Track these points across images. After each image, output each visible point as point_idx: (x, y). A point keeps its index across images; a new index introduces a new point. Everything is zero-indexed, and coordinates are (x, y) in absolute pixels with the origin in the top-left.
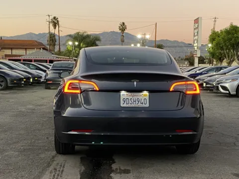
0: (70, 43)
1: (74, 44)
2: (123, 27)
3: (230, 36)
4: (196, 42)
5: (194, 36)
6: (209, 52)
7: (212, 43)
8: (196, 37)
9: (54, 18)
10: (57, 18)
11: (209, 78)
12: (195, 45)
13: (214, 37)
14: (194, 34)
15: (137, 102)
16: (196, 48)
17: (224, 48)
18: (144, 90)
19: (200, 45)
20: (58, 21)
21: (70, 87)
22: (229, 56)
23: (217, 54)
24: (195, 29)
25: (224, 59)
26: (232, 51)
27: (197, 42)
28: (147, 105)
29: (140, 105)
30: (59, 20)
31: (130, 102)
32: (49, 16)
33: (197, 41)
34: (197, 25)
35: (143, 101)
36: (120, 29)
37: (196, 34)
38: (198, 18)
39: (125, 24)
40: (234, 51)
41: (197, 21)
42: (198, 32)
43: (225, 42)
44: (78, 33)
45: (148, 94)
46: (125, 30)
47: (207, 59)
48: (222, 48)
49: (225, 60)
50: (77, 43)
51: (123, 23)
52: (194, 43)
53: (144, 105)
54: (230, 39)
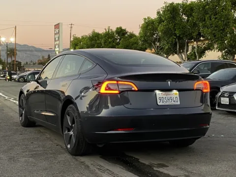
4: (57, 46)
5: (55, 41)
7: (74, 49)
8: (57, 42)
12: (56, 50)
13: (76, 43)
14: (55, 38)
15: (171, 101)
16: (57, 52)
18: (173, 89)
19: (61, 50)
21: (107, 88)
24: (55, 34)
27: (59, 47)
28: (179, 103)
29: (173, 103)
31: (165, 100)
34: (57, 30)
35: (175, 99)
37: (57, 39)
38: (59, 24)
41: (57, 26)
42: (59, 38)
45: (178, 92)
52: (55, 48)
53: (176, 103)
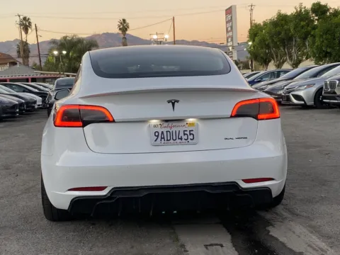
0: (56, 53)
1: (61, 53)
2: (124, 27)
3: (278, 29)
4: (230, 40)
5: (227, 32)
6: (250, 52)
7: (254, 41)
8: (230, 34)
9: (25, 18)
10: (29, 19)
11: (270, 87)
12: (229, 44)
13: (255, 31)
14: (227, 29)
16: (230, 48)
17: (271, 45)
19: (235, 44)
20: (30, 23)
22: (277, 56)
23: (262, 55)
24: (227, 22)
25: (270, 61)
26: (282, 48)
27: (232, 40)
30: (31, 21)
32: (19, 16)
33: (232, 38)
34: (230, 16)
36: (120, 29)
37: (229, 29)
38: (231, 7)
39: (127, 21)
40: (284, 49)
41: (229, 11)
42: (232, 27)
43: (272, 37)
44: (65, 38)
46: (126, 29)
47: (242, 62)
48: (268, 47)
49: (272, 62)
50: (64, 52)
51: (124, 20)
52: (228, 42)
54: (279, 33)
